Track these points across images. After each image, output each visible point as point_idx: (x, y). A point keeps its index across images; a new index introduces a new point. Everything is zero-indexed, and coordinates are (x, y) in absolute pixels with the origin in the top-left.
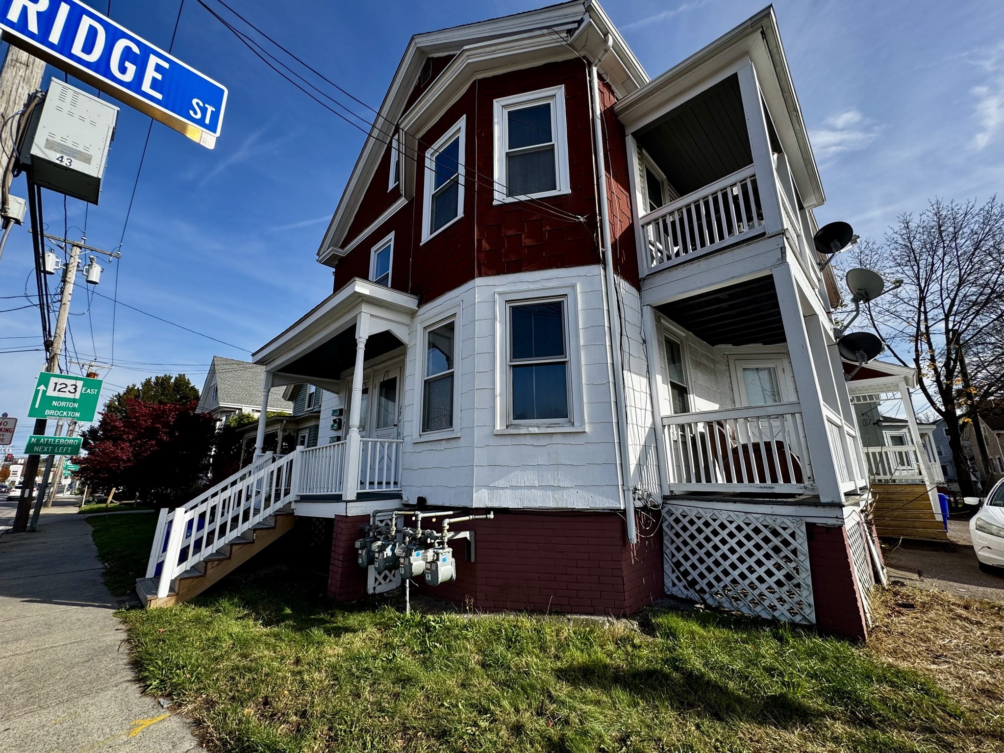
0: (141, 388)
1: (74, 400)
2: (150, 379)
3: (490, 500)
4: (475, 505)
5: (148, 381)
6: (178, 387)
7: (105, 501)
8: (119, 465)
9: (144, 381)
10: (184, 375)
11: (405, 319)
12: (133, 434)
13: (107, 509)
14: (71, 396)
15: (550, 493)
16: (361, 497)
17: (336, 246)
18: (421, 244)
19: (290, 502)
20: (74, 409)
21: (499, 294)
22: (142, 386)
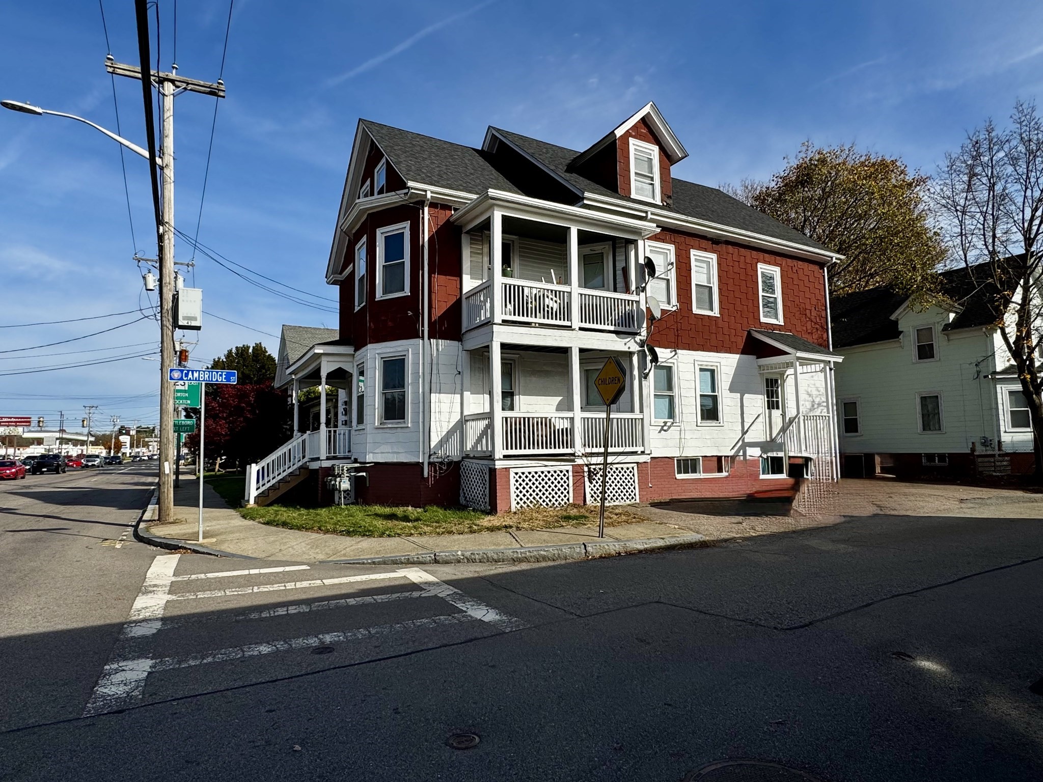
0: (225, 360)
1: (185, 391)
2: (231, 350)
3: (373, 458)
4: (367, 461)
5: (230, 352)
6: (256, 357)
7: (213, 470)
8: (221, 439)
9: (226, 353)
10: (260, 343)
11: (350, 359)
12: (226, 413)
13: (215, 476)
14: (182, 388)
15: (395, 455)
16: (328, 459)
17: (336, 273)
18: (355, 311)
19: (306, 462)
20: (186, 398)
21: (378, 354)
22: (226, 358)
